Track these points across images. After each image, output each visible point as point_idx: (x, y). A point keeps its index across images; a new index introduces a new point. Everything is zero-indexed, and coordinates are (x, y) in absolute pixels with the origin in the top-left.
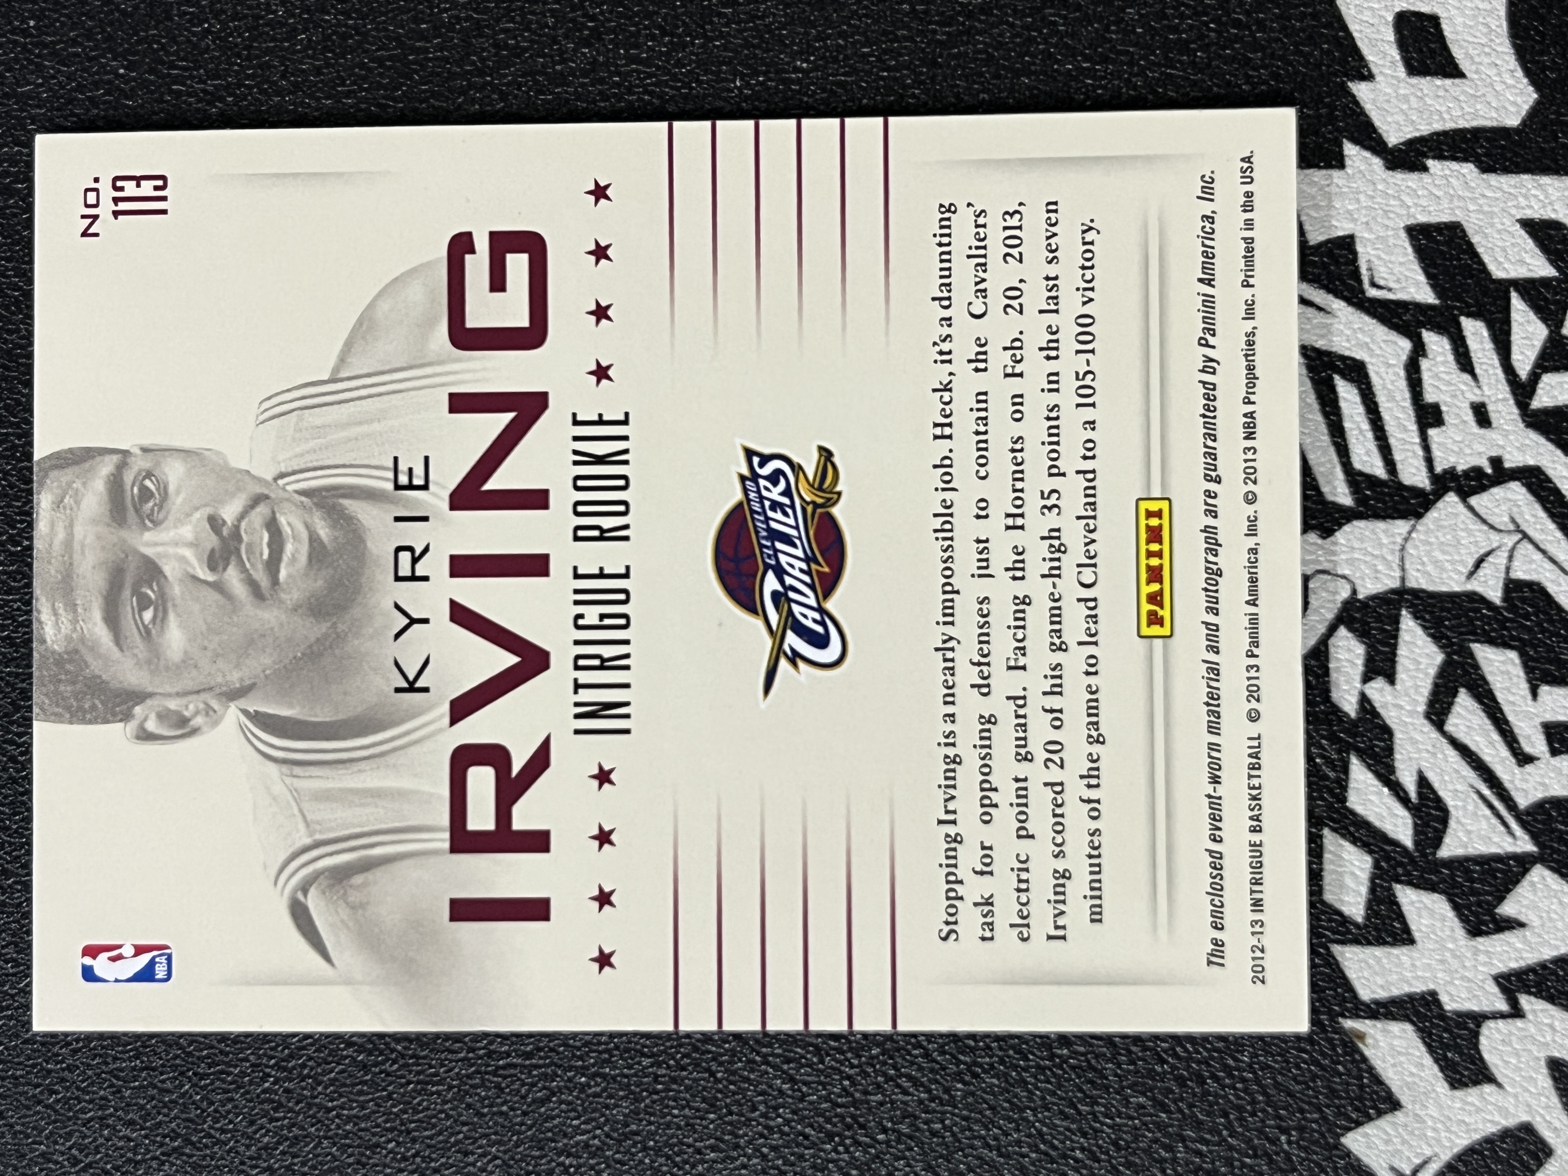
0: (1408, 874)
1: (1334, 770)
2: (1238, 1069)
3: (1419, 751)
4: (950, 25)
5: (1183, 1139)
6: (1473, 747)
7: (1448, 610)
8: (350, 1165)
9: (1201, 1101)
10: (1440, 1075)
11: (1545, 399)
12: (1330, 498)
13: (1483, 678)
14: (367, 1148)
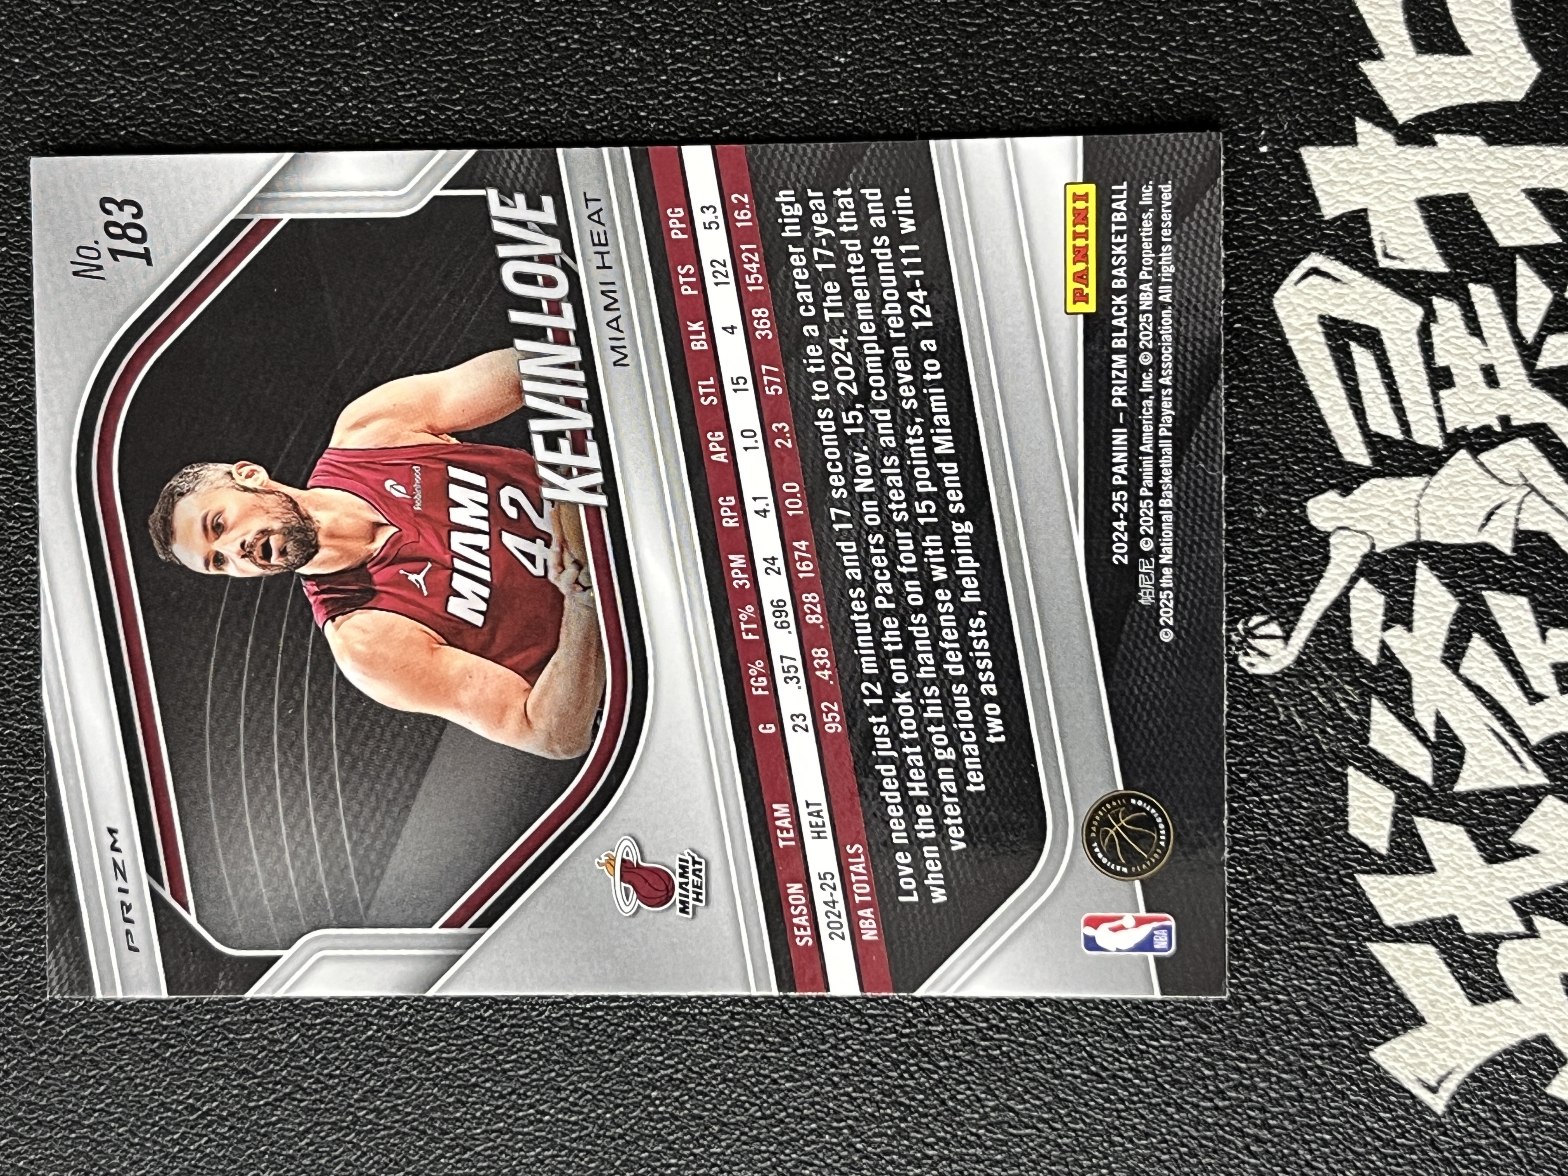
0: (1428, 807)
1: (1357, 713)
2: (1273, 992)
3: (1436, 693)
4: (980, 17)
5: (1223, 1058)
6: (1487, 689)
7: (1461, 561)
8: (450, 1104)
9: (1240, 1021)
10: (1462, 992)
11: (1550, 359)
12: (1348, 458)
13: (1495, 623)
14: (466, 1088)
